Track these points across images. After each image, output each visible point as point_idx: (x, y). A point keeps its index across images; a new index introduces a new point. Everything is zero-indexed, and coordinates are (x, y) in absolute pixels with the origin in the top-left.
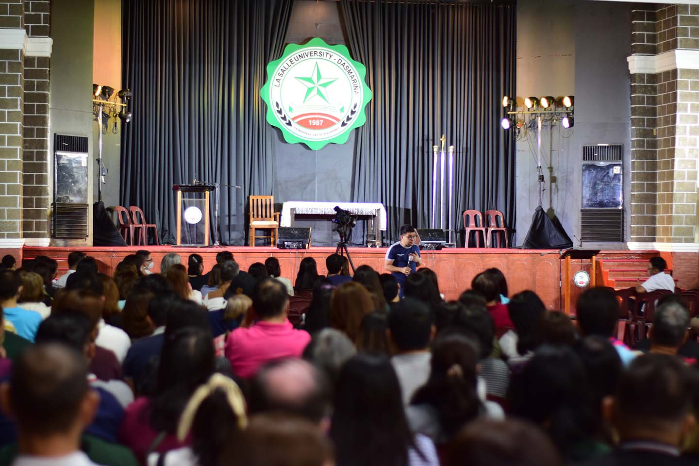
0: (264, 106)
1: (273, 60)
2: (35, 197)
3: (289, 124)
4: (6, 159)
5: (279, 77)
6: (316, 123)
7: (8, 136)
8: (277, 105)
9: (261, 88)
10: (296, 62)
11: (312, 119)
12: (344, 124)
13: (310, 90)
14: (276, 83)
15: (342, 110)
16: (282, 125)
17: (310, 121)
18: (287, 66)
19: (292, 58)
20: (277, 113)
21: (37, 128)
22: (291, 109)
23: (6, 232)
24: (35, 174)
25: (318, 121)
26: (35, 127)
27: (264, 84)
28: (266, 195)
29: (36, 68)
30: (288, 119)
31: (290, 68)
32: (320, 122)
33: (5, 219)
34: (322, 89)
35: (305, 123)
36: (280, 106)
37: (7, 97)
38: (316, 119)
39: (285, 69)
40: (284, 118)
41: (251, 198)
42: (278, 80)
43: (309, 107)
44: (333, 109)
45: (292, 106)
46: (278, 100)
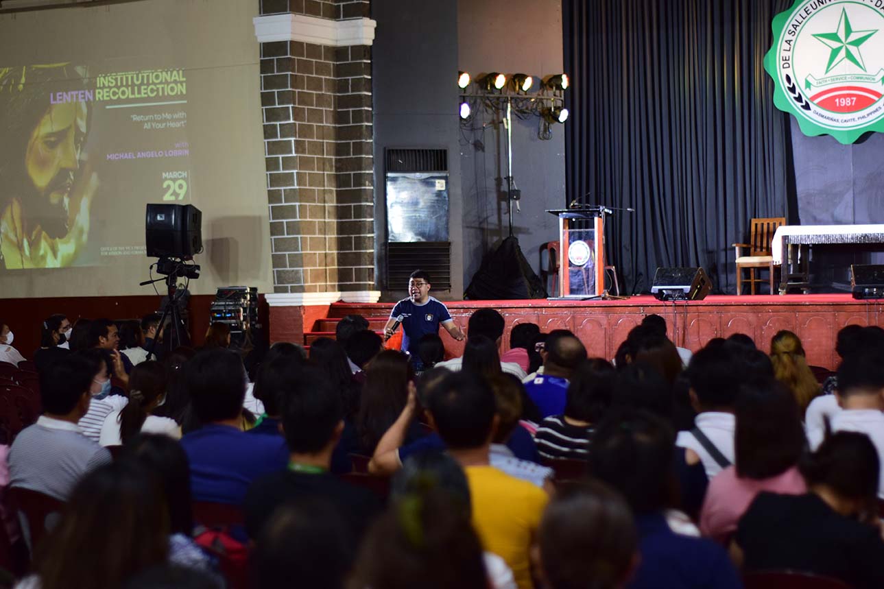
0: (769, 83)
1: (780, 12)
2: (353, 236)
4: (282, 188)
5: (788, 37)
6: (846, 102)
7: (283, 158)
8: (788, 78)
9: (764, 55)
10: (814, 11)
11: (839, 97)
13: (835, 53)
14: (786, 46)
16: (796, 108)
17: (837, 100)
18: (800, 19)
19: (808, 5)
20: (789, 92)
21: (353, 143)
22: (808, 85)
23: (289, 285)
24: (353, 204)
25: (848, 100)
26: (352, 142)
27: (769, 47)
28: (775, 217)
29: (350, 61)
30: (804, 99)
31: (804, 21)
32: (852, 101)
33: (286, 267)
34: (853, 50)
35: (830, 104)
36: (793, 81)
37: (277, 106)
38: (845, 96)
39: (798, 24)
40: (799, 99)
41: (754, 222)
42: (788, 42)
43: (834, 79)
44: (871, 78)
45: (810, 80)
46: (789, 72)
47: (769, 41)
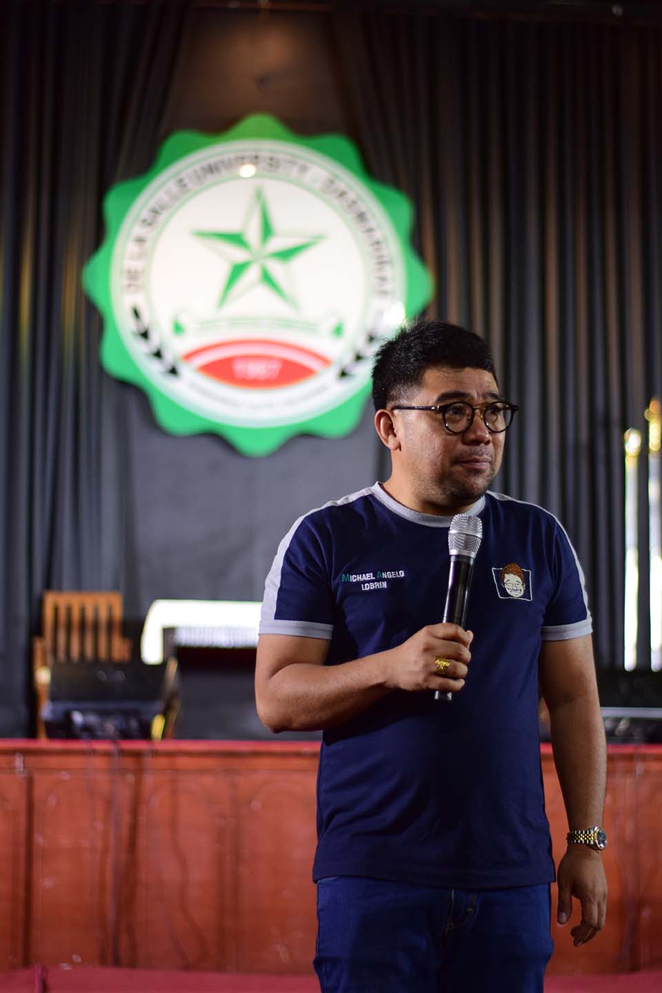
1: (125, 180)
3: (173, 371)
5: (138, 230)
6: (256, 369)
8: (136, 314)
9: (85, 263)
10: (196, 188)
11: (245, 358)
12: (343, 374)
13: (237, 271)
15: (338, 331)
16: (151, 374)
17: (240, 365)
19: (186, 173)
20: (136, 338)
22: (178, 329)
27: (98, 248)
28: (98, 592)
30: (169, 357)
32: (268, 368)
34: (276, 268)
35: (222, 370)
36: (146, 317)
38: (256, 357)
39: (162, 209)
40: (158, 354)
41: (50, 600)
42: (140, 240)
43: (234, 321)
44: (311, 327)
45: (184, 320)
46: (139, 300)
47: (97, 235)
